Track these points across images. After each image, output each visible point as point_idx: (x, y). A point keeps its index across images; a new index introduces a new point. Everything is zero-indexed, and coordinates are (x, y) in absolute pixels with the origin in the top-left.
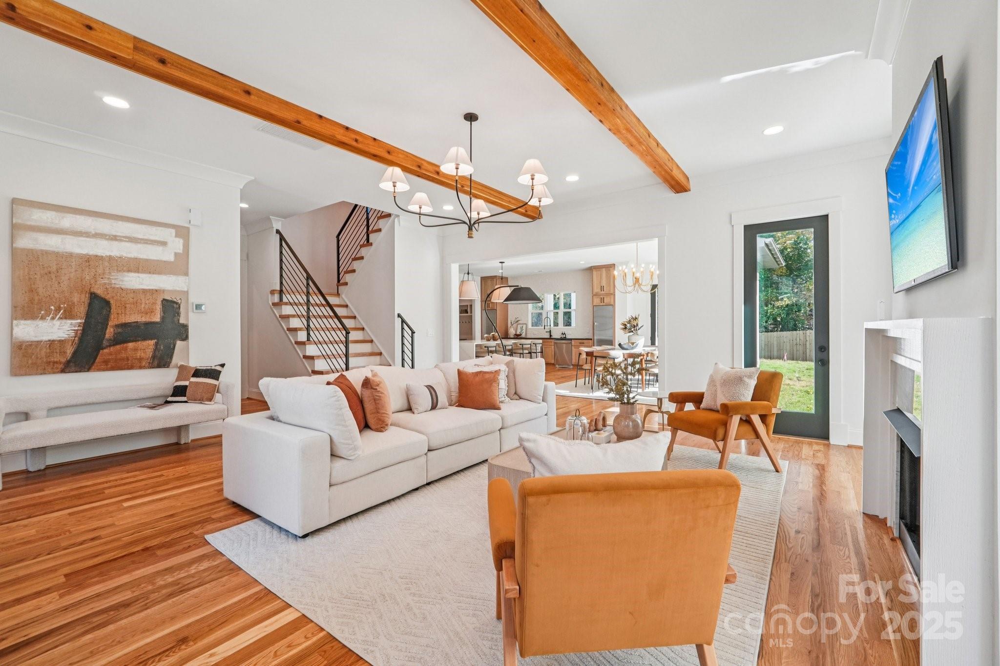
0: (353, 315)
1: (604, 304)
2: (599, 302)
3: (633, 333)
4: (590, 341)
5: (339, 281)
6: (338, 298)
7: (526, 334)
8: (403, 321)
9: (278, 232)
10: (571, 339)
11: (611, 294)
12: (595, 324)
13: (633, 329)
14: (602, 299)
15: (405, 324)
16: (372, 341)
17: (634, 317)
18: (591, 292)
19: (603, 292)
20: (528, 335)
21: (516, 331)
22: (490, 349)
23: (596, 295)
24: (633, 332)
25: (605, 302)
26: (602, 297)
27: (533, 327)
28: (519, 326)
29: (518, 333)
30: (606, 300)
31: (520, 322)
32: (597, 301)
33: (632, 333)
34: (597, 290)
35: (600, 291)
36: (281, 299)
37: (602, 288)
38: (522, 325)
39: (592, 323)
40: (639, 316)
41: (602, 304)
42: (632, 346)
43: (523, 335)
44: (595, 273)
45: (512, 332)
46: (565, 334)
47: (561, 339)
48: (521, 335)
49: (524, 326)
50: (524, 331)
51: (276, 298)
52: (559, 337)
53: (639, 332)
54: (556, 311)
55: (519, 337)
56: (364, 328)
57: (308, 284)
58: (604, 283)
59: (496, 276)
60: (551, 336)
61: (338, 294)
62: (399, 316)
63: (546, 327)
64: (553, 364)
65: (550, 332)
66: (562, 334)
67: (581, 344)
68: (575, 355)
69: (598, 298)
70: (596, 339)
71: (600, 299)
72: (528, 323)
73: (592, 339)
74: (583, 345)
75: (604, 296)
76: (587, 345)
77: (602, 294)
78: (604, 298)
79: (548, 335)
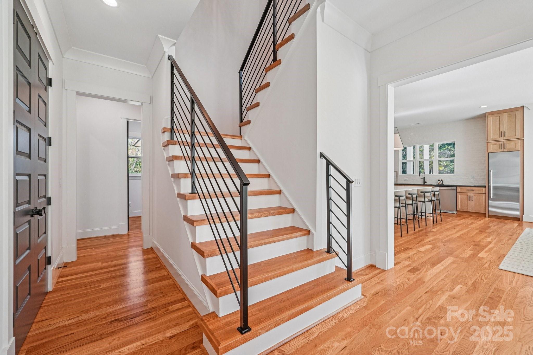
0: (256, 158)
1: (506, 150)
2: (499, 148)
5: (241, 121)
6: (240, 140)
7: (397, 180)
8: (329, 163)
9: (170, 58)
11: (517, 140)
12: (492, 171)
15: (332, 167)
16: (280, 192)
18: (485, 139)
19: (503, 138)
23: (493, 141)
25: (507, 147)
26: (502, 143)
27: (404, 175)
32: (494, 147)
34: (494, 136)
35: (499, 137)
36: (172, 138)
37: (502, 134)
44: (490, 119)
46: (442, 180)
51: (167, 136)
52: (435, 184)
56: (269, 174)
57: (193, 109)
58: (505, 129)
60: (424, 182)
61: (241, 136)
62: (322, 155)
65: (424, 178)
66: (438, 181)
67: (468, 191)
68: (461, 201)
69: (496, 144)
70: (494, 185)
71: (499, 145)
72: (399, 171)
73: (485, 187)
74: (472, 192)
75: (505, 142)
76: (478, 192)
77: (503, 140)
78: (505, 144)
79: (420, 182)
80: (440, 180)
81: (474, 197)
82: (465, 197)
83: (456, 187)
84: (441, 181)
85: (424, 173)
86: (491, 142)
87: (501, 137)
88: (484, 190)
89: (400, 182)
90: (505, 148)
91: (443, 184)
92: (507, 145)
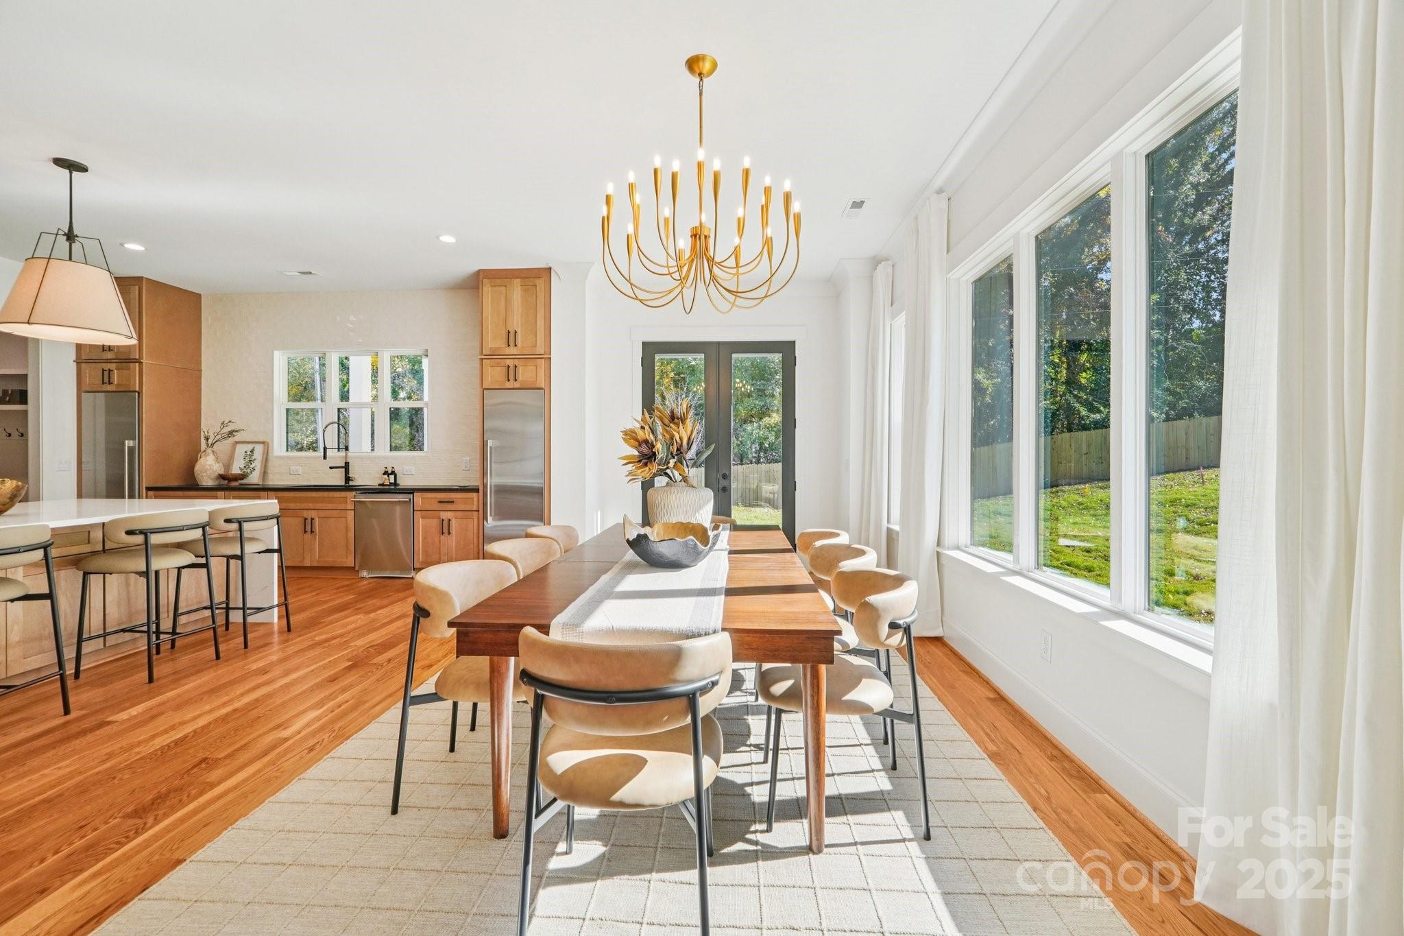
1: (517, 385)
2: (504, 378)
3: (664, 479)
4: (475, 495)
7: (265, 473)
10: (411, 491)
11: (539, 357)
12: (490, 443)
13: (671, 463)
14: (511, 370)
18: (478, 350)
19: (512, 350)
20: (270, 476)
21: (228, 466)
22: (155, 539)
23: (493, 356)
24: (664, 473)
25: (520, 377)
26: (509, 362)
28: (241, 450)
29: (235, 470)
30: (524, 374)
31: (238, 437)
32: (494, 374)
34: (494, 342)
35: (504, 345)
37: (511, 338)
38: (249, 447)
39: (478, 443)
41: (508, 385)
43: (254, 478)
44: (487, 289)
45: (209, 467)
46: (393, 473)
47: (381, 490)
48: (243, 476)
49: (259, 449)
50: (257, 465)
52: (375, 485)
54: (343, 405)
55: (235, 484)
58: (516, 323)
59: (139, 280)
60: (348, 479)
63: (329, 452)
64: (351, 569)
65: (346, 467)
66: (384, 474)
67: (443, 504)
68: (425, 538)
69: (498, 365)
70: (493, 484)
71: (505, 370)
72: (272, 441)
73: (477, 490)
74: (449, 507)
75: (516, 362)
76: (462, 507)
77: (513, 357)
78: (516, 367)
79: (337, 479)
80: (390, 472)
81: (453, 522)
82: (435, 522)
83: (413, 493)
84: (391, 474)
85: (347, 448)
86: (488, 357)
87: (509, 346)
88: (475, 499)
89: (275, 480)
90: (516, 380)
91: (395, 484)
92: (520, 370)
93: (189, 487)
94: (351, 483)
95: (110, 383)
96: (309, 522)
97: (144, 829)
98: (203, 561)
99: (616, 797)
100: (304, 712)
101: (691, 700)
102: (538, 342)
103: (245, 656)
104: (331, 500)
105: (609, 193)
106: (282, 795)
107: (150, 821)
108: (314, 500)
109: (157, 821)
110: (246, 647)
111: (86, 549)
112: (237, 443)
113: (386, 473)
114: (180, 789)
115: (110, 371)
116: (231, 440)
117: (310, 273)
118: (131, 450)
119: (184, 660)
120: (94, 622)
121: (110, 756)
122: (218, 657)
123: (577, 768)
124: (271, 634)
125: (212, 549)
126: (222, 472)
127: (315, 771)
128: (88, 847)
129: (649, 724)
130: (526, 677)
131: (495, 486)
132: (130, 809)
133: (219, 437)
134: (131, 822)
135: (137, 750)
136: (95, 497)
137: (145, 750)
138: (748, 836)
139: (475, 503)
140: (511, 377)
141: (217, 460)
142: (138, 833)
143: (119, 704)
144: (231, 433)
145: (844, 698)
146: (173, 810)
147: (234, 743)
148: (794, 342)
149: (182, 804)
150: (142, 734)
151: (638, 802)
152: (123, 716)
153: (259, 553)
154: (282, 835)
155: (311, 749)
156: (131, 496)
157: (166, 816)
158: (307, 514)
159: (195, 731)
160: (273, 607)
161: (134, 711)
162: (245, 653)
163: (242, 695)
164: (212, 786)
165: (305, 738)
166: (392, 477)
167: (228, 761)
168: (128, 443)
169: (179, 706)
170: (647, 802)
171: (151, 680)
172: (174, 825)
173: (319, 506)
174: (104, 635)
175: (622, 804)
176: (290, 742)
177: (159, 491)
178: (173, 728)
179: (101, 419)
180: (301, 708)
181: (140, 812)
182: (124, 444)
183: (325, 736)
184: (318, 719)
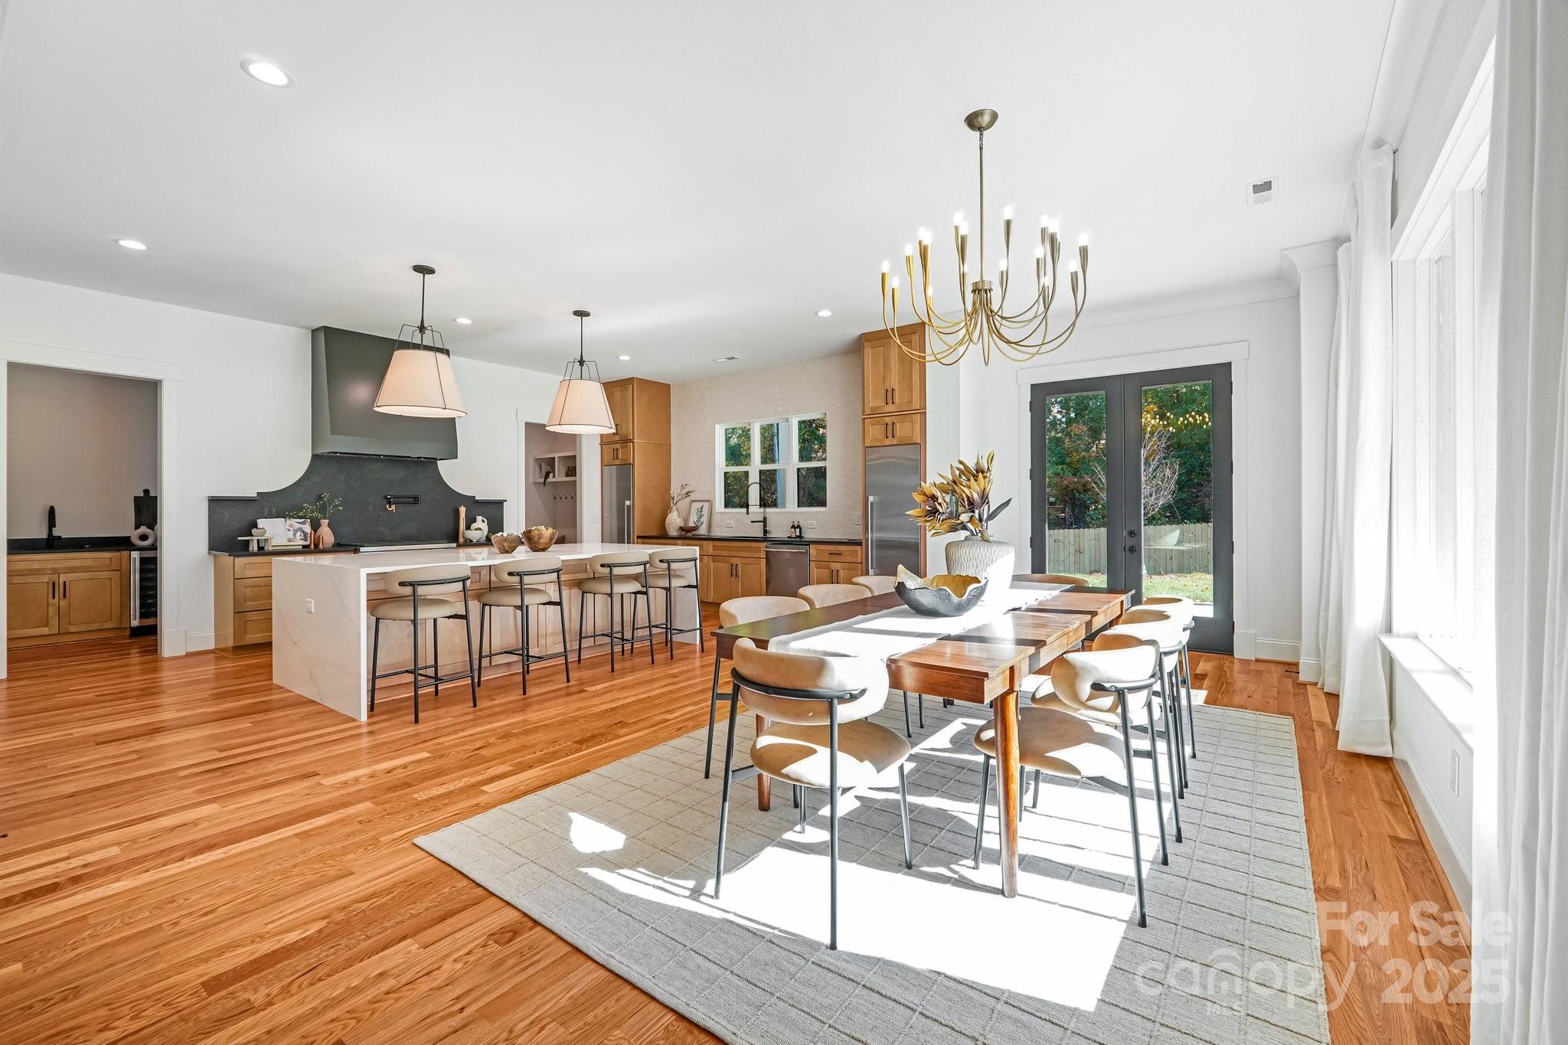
1: (895, 442)
2: (882, 435)
3: (966, 533)
4: (858, 548)
7: (710, 526)
10: (809, 543)
11: (915, 412)
12: (872, 499)
13: (964, 518)
14: (890, 427)
17: (971, 465)
18: (861, 410)
19: (891, 408)
20: (714, 528)
21: (686, 520)
22: (616, 571)
23: (873, 415)
24: (965, 528)
25: (898, 434)
26: (888, 420)
27: (728, 510)
28: (693, 507)
29: (691, 524)
30: (902, 430)
31: (693, 497)
32: (875, 432)
33: (962, 534)
34: (874, 401)
35: (883, 403)
37: (889, 396)
38: (699, 505)
39: (861, 498)
40: (991, 459)
41: (888, 442)
42: (955, 599)
43: (703, 531)
44: (868, 352)
45: (674, 521)
46: (799, 527)
47: (790, 542)
48: (695, 528)
49: (706, 506)
50: (705, 519)
53: (993, 528)
55: (690, 535)
58: (894, 381)
59: (632, 379)
60: (765, 532)
63: (751, 508)
65: (765, 521)
67: (833, 556)
69: (878, 423)
70: (874, 539)
71: (884, 427)
72: (714, 499)
73: (860, 544)
74: (838, 558)
75: (894, 419)
76: (848, 559)
77: (890, 414)
78: (893, 424)
79: (757, 531)
80: (796, 526)
81: (841, 574)
82: (827, 572)
83: (809, 545)
84: (797, 528)
86: (870, 416)
87: (887, 404)
88: (859, 553)
89: (717, 533)
90: (893, 437)
91: (800, 537)
92: (898, 426)
93: (662, 536)
94: (768, 535)
95: (617, 459)
96: (734, 567)
97: (580, 751)
98: (644, 590)
99: (785, 771)
100: (686, 706)
101: (829, 703)
102: (914, 397)
103: (671, 664)
104: (750, 549)
105: (884, 271)
106: (651, 751)
107: (584, 748)
108: (738, 549)
109: (587, 748)
110: (672, 658)
111: (584, 576)
112: (693, 501)
113: (793, 527)
114: (603, 735)
115: (617, 449)
116: (688, 499)
117: (734, 358)
118: (629, 507)
119: (637, 661)
120: (588, 628)
121: (579, 709)
122: (653, 663)
123: (770, 748)
124: (694, 651)
125: (650, 581)
126: (682, 525)
127: (675, 742)
128: (555, 752)
129: (798, 716)
130: (735, 673)
131: (877, 541)
132: (578, 739)
133: (680, 497)
134: (576, 745)
135: (592, 709)
136: (611, 542)
137: (596, 710)
138: (953, 866)
139: (859, 556)
140: (890, 434)
141: (679, 516)
142: (576, 752)
143: (594, 681)
144: (688, 493)
145: (1047, 755)
146: (596, 745)
147: (640, 716)
148: (1229, 364)
149: (601, 743)
150: (597, 701)
151: (798, 778)
152: (593, 689)
153: (684, 587)
154: (640, 772)
155: (679, 729)
156: (629, 542)
157: (592, 747)
158: (735, 561)
159: (623, 705)
160: (696, 630)
161: (598, 687)
162: (671, 662)
163: (658, 688)
164: (619, 737)
165: (679, 722)
166: (798, 530)
167: (632, 725)
168: (628, 503)
169: (622, 688)
170: (805, 780)
171: (613, 671)
172: (594, 752)
173: (741, 554)
174: (594, 636)
175: (787, 777)
176: (670, 722)
177: (645, 539)
178: (613, 701)
179: (614, 485)
180: (686, 703)
181: (581, 742)
182: (624, 503)
183: (691, 724)
184: (692, 712)
